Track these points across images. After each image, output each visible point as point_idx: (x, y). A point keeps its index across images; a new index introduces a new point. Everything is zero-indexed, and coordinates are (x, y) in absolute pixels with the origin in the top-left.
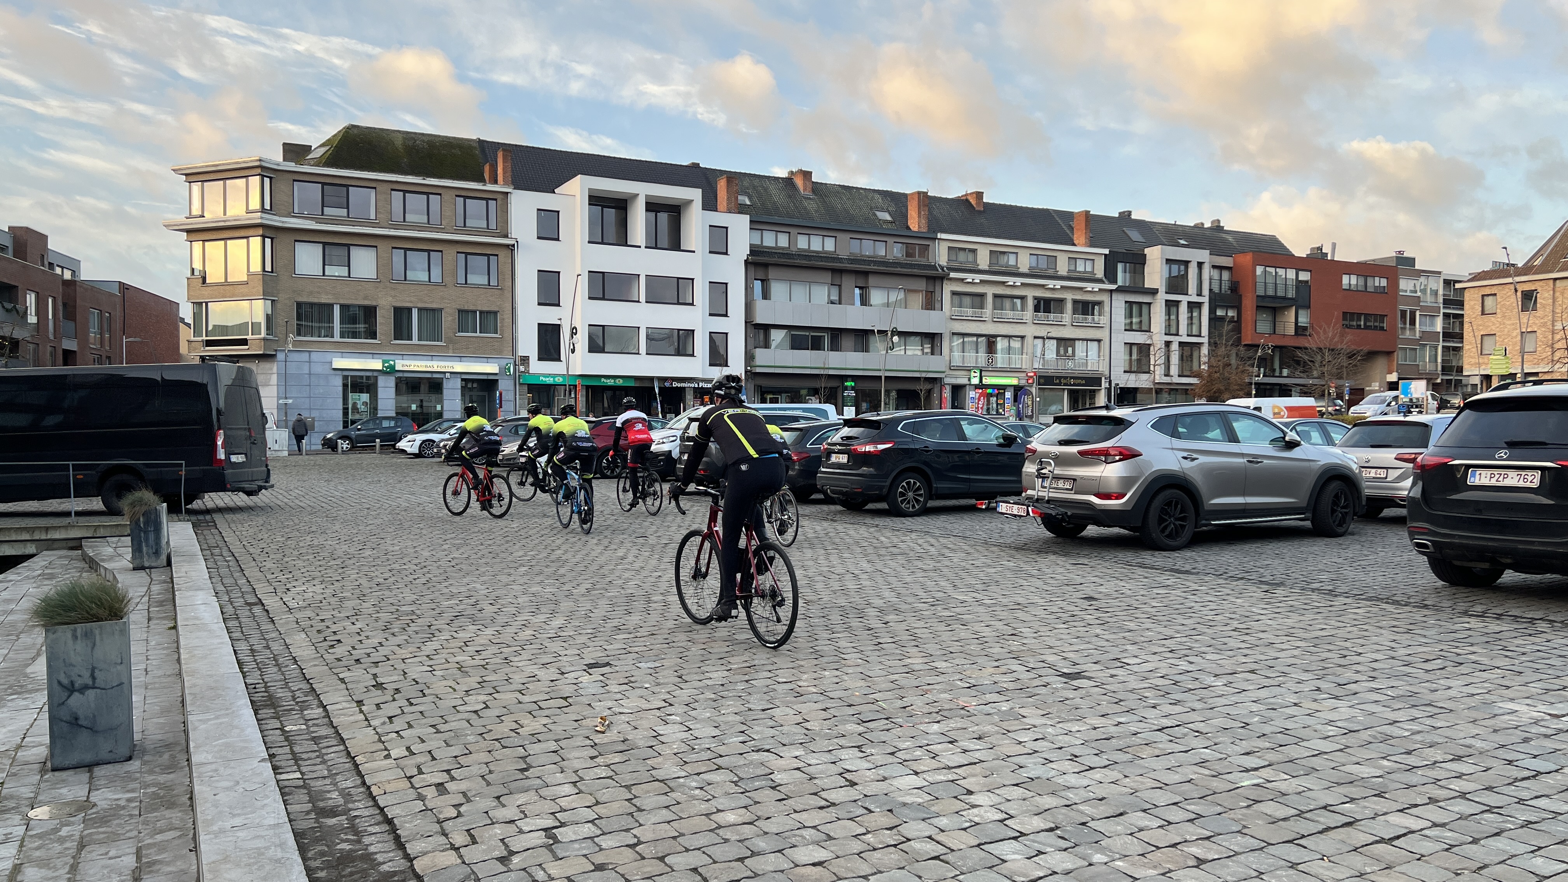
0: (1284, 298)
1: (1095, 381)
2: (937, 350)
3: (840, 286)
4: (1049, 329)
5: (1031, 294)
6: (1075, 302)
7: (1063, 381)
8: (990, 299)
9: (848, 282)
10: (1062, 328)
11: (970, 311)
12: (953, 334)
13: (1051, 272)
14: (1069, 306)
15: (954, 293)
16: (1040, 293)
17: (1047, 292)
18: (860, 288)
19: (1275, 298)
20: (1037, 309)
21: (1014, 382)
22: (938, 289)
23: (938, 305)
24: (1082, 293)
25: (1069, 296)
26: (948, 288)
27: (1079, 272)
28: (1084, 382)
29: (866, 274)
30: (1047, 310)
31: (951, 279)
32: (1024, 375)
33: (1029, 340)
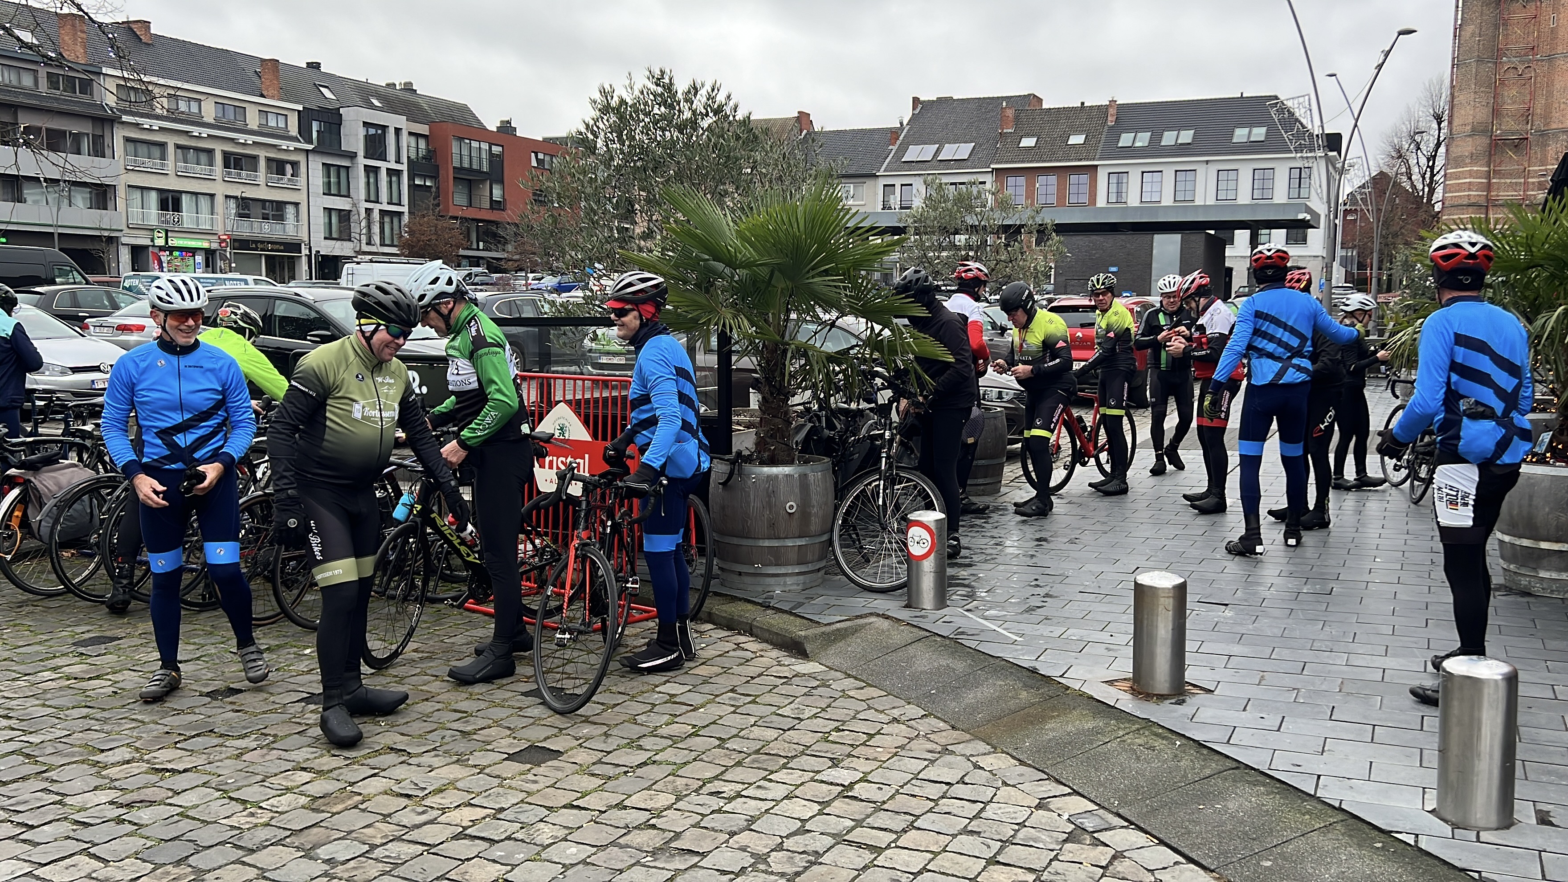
0: (479, 172)
1: (296, 247)
2: (110, 205)
4: (243, 188)
5: (219, 148)
6: (269, 160)
7: (259, 245)
8: (171, 149)
10: (256, 188)
11: (148, 162)
12: (129, 187)
13: (239, 124)
14: (262, 163)
15: (128, 140)
16: (229, 148)
17: (238, 146)
19: (470, 170)
20: (226, 165)
21: (206, 245)
22: (107, 134)
23: (108, 152)
24: (275, 150)
25: (262, 154)
26: (119, 134)
27: (271, 127)
28: (282, 248)
30: (238, 165)
31: (124, 123)
32: (216, 237)
33: (219, 200)
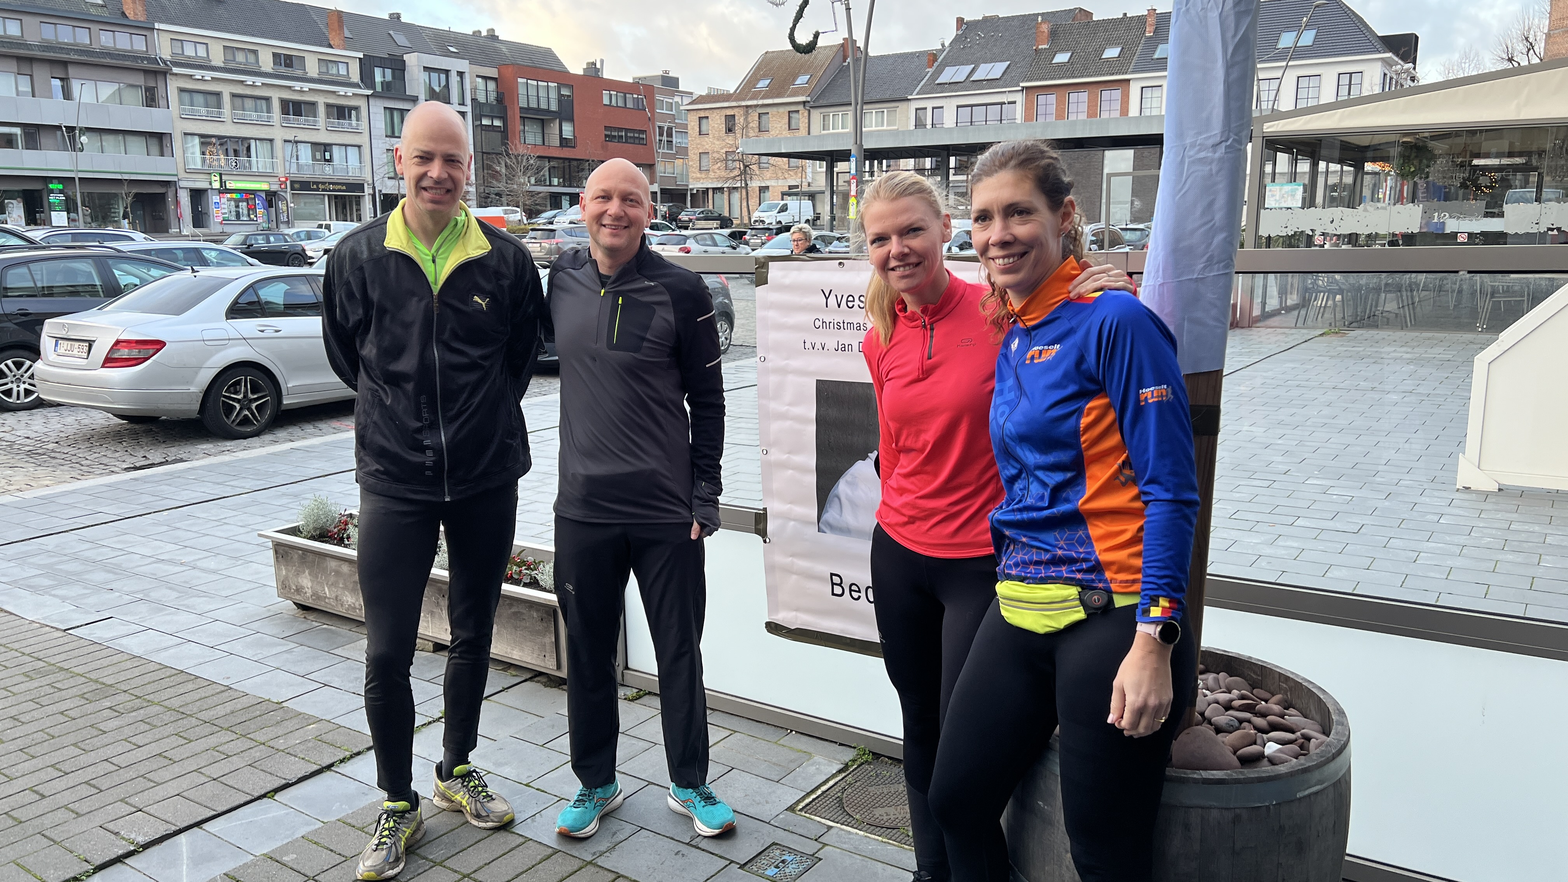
0: (548, 111)
1: (359, 187)
2: (167, 151)
3: (31, 76)
4: (301, 133)
5: (276, 96)
6: (328, 106)
7: (320, 186)
8: (226, 99)
9: (41, 73)
10: (316, 132)
11: (203, 110)
12: (185, 134)
13: (297, 73)
14: (321, 110)
15: (182, 90)
16: (287, 95)
17: (295, 94)
18: (61, 79)
19: (538, 110)
20: (285, 112)
21: (265, 187)
22: (161, 84)
23: (162, 102)
24: (334, 97)
25: (321, 100)
26: (173, 85)
27: (332, 75)
28: (344, 188)
29: (65, 64)
30: (298, 113)
31: (176, 74)
32: (276, 179)
